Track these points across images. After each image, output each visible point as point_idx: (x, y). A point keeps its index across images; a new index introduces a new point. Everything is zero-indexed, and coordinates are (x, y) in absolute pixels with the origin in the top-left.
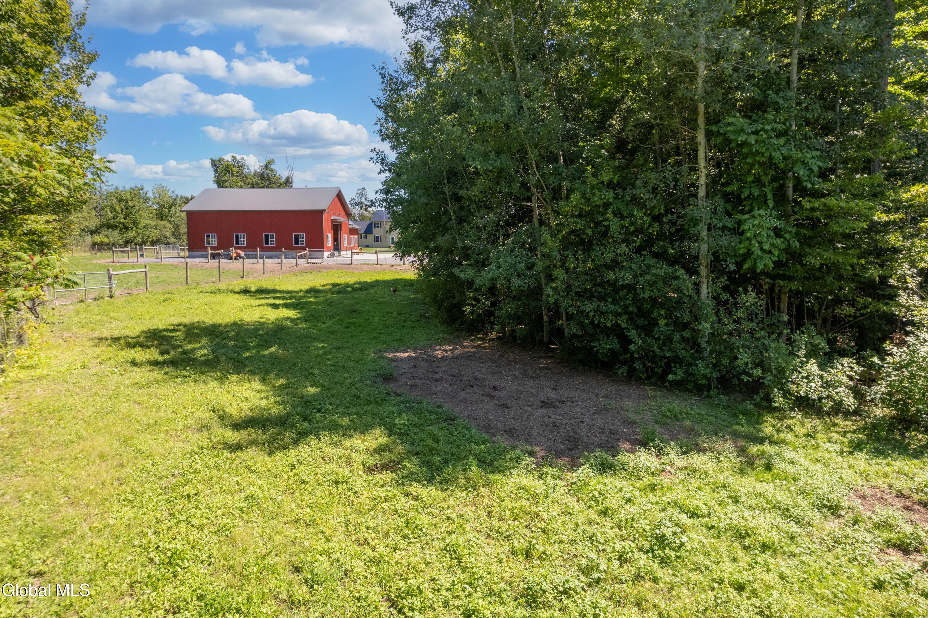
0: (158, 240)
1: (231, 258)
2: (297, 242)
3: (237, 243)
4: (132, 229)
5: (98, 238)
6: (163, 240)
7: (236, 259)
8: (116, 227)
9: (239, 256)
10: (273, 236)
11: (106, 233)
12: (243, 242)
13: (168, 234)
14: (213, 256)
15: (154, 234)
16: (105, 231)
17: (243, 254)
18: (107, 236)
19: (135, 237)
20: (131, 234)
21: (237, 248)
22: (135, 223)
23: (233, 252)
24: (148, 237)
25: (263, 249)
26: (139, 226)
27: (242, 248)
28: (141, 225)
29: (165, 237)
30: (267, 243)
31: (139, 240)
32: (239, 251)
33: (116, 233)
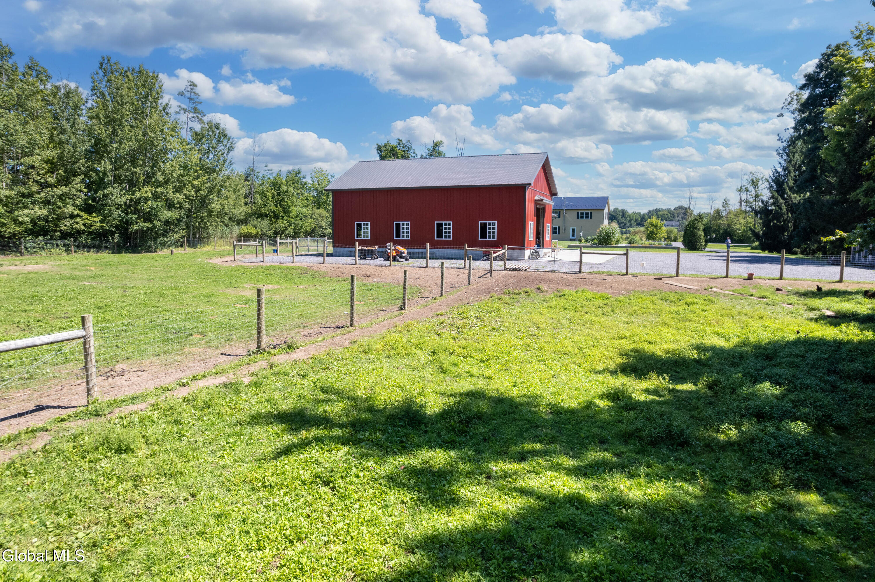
0: (313, 230)
1: (387, 258)
2: (483, 235)
3: (398, 235)
4: (283, 217)
5: (245, 229)
6: (319, 231)
7: (395, 259)
8: (267, 216)
9: (399, 254)
10: (449, 225)
11: (255, 222)
12: (406, 235)
13: (323, 224)
14: (364, 255)
15: (308, 225)
16: (254, 221)
17: (404, 251)
18: (255, 226)
19: (286, 227)
20: (281, 224)
21: (396, 243)
22: (287, 211)
23: (391, 249)
24: (302, 227)
25: (435, 245)
26: (291, 215)
27: (404, 244)
28: (293, 214)
29: (321, 227)
30: (440, 235)
31: (290, 230)
32: (400, 248)
33: (265, 223)
